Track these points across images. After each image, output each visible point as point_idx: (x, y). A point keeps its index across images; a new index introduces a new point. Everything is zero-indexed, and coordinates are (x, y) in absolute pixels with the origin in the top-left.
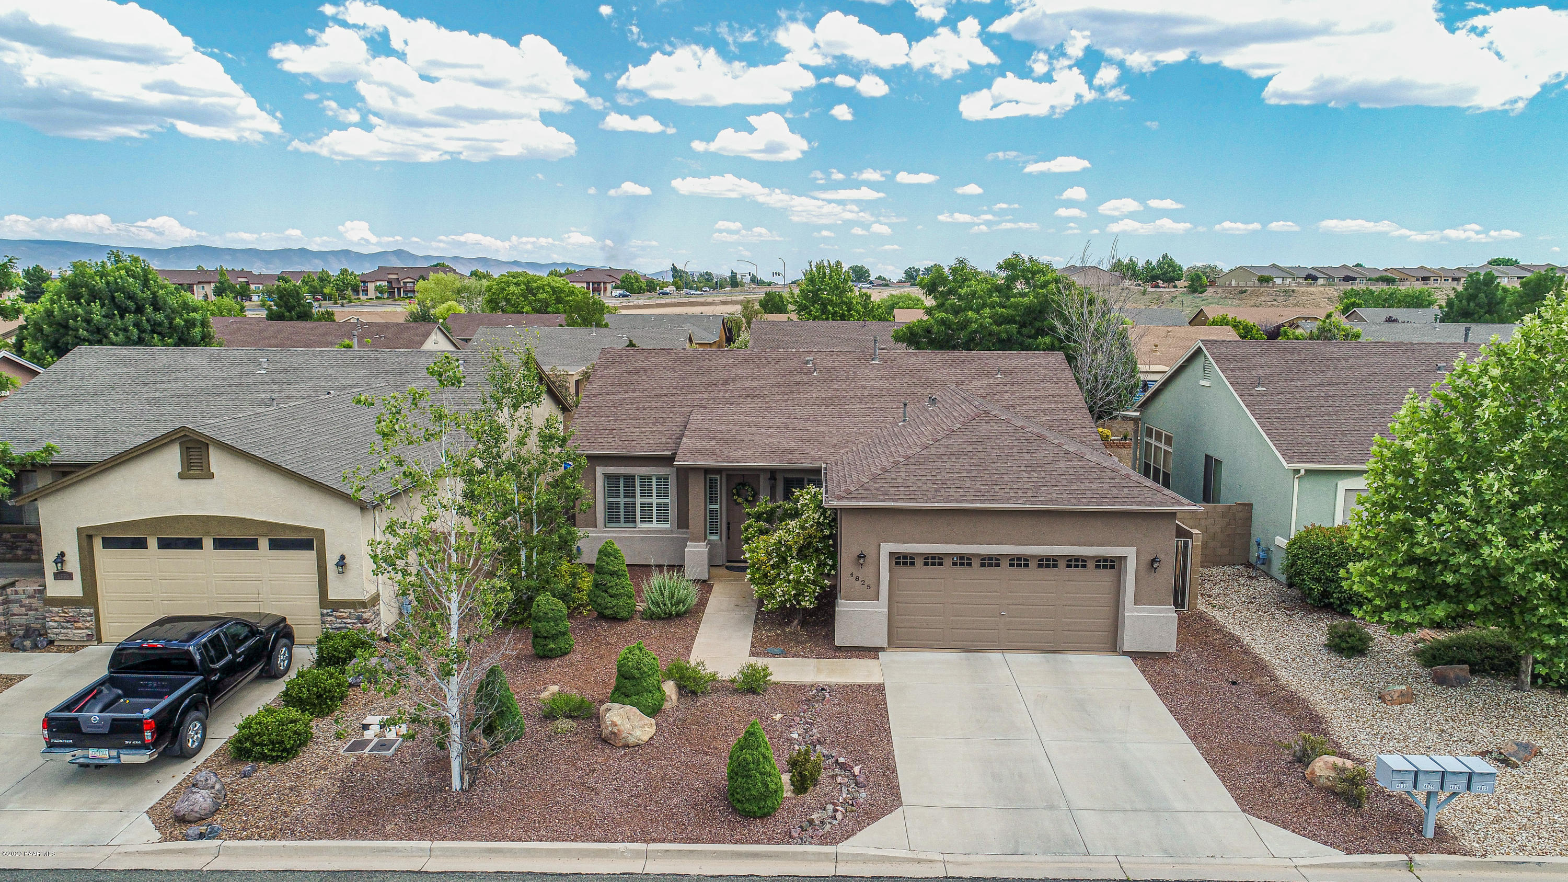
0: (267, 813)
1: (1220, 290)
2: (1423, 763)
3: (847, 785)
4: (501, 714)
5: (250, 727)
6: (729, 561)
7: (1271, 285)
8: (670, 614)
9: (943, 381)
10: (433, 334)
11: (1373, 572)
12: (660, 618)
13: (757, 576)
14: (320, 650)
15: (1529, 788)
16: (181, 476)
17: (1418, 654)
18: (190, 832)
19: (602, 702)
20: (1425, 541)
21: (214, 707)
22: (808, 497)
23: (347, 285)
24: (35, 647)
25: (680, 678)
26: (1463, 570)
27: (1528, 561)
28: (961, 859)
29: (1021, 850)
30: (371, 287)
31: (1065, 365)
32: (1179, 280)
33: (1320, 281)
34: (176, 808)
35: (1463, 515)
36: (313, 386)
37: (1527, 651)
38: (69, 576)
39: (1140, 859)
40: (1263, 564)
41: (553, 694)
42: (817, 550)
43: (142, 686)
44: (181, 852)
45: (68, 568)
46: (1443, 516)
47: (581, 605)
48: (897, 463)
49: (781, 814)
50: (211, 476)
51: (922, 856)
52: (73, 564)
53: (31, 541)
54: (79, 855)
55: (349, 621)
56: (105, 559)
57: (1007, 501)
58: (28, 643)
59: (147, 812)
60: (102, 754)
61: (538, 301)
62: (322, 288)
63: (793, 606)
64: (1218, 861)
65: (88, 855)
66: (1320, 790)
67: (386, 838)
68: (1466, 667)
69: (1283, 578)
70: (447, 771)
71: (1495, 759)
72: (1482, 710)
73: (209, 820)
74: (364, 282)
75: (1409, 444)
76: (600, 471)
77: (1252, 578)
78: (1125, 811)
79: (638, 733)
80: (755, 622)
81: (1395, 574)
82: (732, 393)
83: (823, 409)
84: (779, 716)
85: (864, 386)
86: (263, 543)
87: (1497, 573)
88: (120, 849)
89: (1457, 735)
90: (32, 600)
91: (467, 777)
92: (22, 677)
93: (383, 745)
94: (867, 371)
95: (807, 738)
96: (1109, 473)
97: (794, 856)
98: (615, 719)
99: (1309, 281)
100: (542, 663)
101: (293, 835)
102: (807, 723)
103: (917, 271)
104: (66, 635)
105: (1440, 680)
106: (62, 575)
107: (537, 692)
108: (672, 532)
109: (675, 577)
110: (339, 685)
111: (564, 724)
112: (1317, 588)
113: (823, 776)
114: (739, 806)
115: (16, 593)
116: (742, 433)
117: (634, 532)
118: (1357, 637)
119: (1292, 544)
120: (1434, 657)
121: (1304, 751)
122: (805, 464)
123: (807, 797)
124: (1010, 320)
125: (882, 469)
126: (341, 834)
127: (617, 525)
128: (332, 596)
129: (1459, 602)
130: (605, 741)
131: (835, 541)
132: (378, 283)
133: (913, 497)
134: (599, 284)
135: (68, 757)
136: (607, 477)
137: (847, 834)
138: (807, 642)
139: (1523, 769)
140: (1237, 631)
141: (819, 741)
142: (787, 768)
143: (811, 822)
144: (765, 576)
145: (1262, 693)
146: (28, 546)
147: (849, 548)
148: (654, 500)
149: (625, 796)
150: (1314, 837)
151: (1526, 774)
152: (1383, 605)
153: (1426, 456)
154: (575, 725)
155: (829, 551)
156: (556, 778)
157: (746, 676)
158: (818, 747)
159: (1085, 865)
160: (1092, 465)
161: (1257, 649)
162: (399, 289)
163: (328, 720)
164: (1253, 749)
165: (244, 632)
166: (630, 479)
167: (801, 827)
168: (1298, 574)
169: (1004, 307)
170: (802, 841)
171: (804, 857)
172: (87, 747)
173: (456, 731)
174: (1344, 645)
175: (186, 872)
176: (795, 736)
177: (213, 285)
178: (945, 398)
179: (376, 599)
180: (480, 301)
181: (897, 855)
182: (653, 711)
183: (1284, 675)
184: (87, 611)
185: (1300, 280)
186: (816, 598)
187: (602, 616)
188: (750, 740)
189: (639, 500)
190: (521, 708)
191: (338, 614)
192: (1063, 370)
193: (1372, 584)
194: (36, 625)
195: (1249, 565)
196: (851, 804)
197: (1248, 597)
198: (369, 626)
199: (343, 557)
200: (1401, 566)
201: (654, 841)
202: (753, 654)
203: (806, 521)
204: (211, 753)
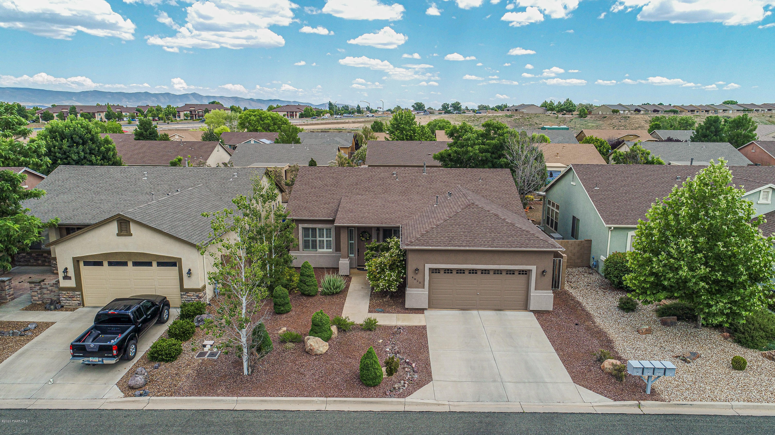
0: (167, 385)
1: (594, 116)
2: (646, 364)
3: (410, 372)
4: (263, 342)
5: (157, 348)
6: (358, 266)
7: (618, 114)
8: (333, 293)
9: (455, 183)
10: (217, 147)
11: (636, 278)
12: (329, 295)
13: (371, 277)
14: (182, 311)
15: (693, 372)
16: (118, 235)
17: (657, 311)
18: (136, 393)
19: (305, 335)
20: (656, 267)
21: (140, 337)
22: (394, 243)
23: (170, 114)
24: (56, 309)
25: (339, 324)
26: (672, 280)
27: (697, 277)
28: (456, 404)
29: (481, 400)
30: (182, 114)
31: (510, 176)
32: (574, 111)
33: (642, 112)
34: (129, 383)
35: (672, 257)
36: (169, 185)
37: (698, 313)
38: (70, 278)
39: (530, 403)
40: (595, 267)
41: (284, 331)
42: (397, 266)
43: (109, 330)
44: (133, 401)
45: (69, 275)
46: (664, 257)
47: (294, 288)
48: (433, 228)
49: (382, 385)
50: (131, 235)
51: (440, 402)
52: (71, 273)
53: (45, 257)
54: (92, 403)
55: (193, 297)
56: (85, 271)
57: (480, 246)
58: (52, 307)
59: (116, 384)
60: (96, 360)
61: (264, 124)
62: (158, 114)
63: (387, 290)
64: (561, 404)
65: (95, 403)
66: (606, 373)
67: (218, 395)
68: (675, 317)
69: (603, 275)
70: (241, 366)
71: (681, 359)
72: (679, 337)
73: (143, 388)
74: (179, 112)
75: (652, 224)
76: (301, 226)
77: (590, 273)
78: (525, 382)
79: (321, 349)
80: (371, 296)
81: (645, 279)
82: (360, 189)
83: (401, 197)
84: (381, 341)
85: (419, 186)
86: (154, 264)
87: (686, 281)
88: (108, 401)
89: (667, 348)
90: (52, 288)
91: (250, 369)
92: (53, 323)
93: (213, 354)
94: (421, 178)
95: (393, 351)
96: (525, 233)
97: (387, 403)
98: (312, 343)
99: (637, 112)
100: (278, 316)
101: (180, 395)
102: (393, 344)
103: (448, 105)
104: (69, 303)
105: (664, 323)
106: (66, 277)
107: (277, 330)
108: (333, 253)
109: (335, 276)
110: (192, 327)
111: (290, 345)
112: (616, 280)
113: (400, 368)
114: (364, 382)
115: (45, 284)
116: (364, 209)
117: (316, 253)
118: (631, 303)
119: (607, 260)
120: (663, 313)
121: (601, 357)
122: (392, 225)
123: (393, 378)
124: (487, 151)
125: (426, 231)
126: (199, 394)
127: (308, 250)
128: (185, 287)
129: (672, 292)
130: (307, 353)
131: (406, 262)
132: (185, 112)
133: (439, 244)
134: (293, 112)
135: (81, 361)
136: (304, 229)
137: (410, 394)
138: (393, 305)
139: (692, 364)
140: (580, 299)
141: (398, 352)
142: (385, 365)
143: (394, 388)
144: (375, 277)
145: (588, 329)
146: (43, 259)
147: (412, 265)
148: (325, 239)
149: (317, 377)
150: (601, 393)
151: (692, 366)
152: (640, 292)
153: (659, 230)
154: (294, 345)
155: (403, 266)
156: (288, 369)
157: (367, 323)
158: (398, 355)
159: (507, 406)
160: (518, 229)
161: (588, 308)
162: (196, 115)
163: (187, 342)
164: (581, 355)
165: (149, 304)
166: (314, 230)
167: (390, 390)
168: (609, 274)
169: (484, 145)
170: (391, 397)
171: (391, 403)
172: (89, 357)
173: (245, 350)
174: (625, 307)
175: (137, 410)
176: (388, 350)
177: (104, 113)
178: (455, 192)
179: (204, 287)
180: (236, 123)
181: (430, 402)
182: (327, 339)
183: (598, 321)
184: (78, 293)
185: (632, 112)
186: (397, 287)
187: (303, 294)
188: (369, 355)
189: (318, 239)
190: (271, 338)
191: (188, 294)
192: (509, 178)
193: (635, 284)
194: (55, 298)
195: (589, 267)
196: (411, 380)
197: (588, 283)
198: (202, 299)
199: (190, 270)
200: (647, 276)
201: (329, 397)
202: (370, 312)
203: (393, 253)
204: (140, 358)
